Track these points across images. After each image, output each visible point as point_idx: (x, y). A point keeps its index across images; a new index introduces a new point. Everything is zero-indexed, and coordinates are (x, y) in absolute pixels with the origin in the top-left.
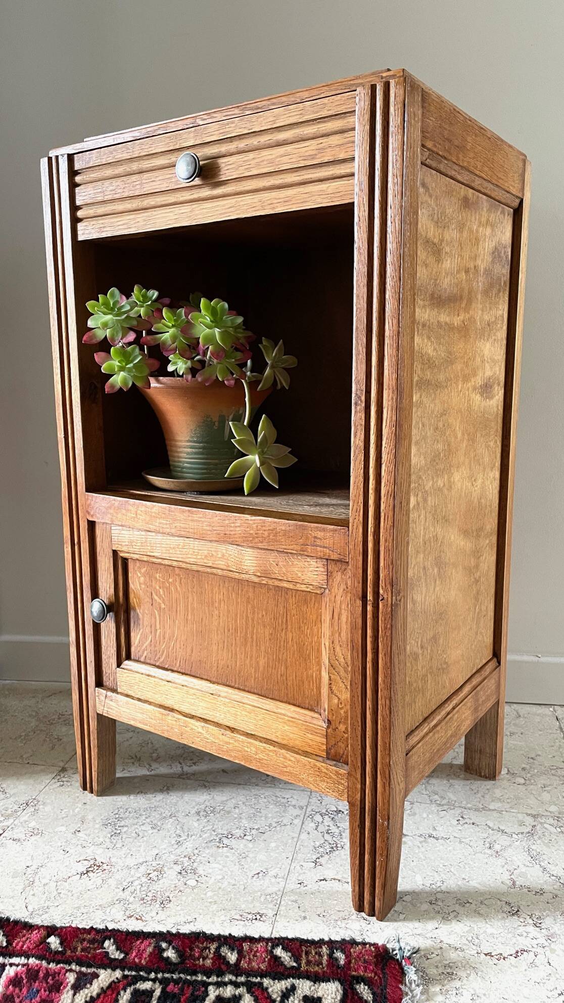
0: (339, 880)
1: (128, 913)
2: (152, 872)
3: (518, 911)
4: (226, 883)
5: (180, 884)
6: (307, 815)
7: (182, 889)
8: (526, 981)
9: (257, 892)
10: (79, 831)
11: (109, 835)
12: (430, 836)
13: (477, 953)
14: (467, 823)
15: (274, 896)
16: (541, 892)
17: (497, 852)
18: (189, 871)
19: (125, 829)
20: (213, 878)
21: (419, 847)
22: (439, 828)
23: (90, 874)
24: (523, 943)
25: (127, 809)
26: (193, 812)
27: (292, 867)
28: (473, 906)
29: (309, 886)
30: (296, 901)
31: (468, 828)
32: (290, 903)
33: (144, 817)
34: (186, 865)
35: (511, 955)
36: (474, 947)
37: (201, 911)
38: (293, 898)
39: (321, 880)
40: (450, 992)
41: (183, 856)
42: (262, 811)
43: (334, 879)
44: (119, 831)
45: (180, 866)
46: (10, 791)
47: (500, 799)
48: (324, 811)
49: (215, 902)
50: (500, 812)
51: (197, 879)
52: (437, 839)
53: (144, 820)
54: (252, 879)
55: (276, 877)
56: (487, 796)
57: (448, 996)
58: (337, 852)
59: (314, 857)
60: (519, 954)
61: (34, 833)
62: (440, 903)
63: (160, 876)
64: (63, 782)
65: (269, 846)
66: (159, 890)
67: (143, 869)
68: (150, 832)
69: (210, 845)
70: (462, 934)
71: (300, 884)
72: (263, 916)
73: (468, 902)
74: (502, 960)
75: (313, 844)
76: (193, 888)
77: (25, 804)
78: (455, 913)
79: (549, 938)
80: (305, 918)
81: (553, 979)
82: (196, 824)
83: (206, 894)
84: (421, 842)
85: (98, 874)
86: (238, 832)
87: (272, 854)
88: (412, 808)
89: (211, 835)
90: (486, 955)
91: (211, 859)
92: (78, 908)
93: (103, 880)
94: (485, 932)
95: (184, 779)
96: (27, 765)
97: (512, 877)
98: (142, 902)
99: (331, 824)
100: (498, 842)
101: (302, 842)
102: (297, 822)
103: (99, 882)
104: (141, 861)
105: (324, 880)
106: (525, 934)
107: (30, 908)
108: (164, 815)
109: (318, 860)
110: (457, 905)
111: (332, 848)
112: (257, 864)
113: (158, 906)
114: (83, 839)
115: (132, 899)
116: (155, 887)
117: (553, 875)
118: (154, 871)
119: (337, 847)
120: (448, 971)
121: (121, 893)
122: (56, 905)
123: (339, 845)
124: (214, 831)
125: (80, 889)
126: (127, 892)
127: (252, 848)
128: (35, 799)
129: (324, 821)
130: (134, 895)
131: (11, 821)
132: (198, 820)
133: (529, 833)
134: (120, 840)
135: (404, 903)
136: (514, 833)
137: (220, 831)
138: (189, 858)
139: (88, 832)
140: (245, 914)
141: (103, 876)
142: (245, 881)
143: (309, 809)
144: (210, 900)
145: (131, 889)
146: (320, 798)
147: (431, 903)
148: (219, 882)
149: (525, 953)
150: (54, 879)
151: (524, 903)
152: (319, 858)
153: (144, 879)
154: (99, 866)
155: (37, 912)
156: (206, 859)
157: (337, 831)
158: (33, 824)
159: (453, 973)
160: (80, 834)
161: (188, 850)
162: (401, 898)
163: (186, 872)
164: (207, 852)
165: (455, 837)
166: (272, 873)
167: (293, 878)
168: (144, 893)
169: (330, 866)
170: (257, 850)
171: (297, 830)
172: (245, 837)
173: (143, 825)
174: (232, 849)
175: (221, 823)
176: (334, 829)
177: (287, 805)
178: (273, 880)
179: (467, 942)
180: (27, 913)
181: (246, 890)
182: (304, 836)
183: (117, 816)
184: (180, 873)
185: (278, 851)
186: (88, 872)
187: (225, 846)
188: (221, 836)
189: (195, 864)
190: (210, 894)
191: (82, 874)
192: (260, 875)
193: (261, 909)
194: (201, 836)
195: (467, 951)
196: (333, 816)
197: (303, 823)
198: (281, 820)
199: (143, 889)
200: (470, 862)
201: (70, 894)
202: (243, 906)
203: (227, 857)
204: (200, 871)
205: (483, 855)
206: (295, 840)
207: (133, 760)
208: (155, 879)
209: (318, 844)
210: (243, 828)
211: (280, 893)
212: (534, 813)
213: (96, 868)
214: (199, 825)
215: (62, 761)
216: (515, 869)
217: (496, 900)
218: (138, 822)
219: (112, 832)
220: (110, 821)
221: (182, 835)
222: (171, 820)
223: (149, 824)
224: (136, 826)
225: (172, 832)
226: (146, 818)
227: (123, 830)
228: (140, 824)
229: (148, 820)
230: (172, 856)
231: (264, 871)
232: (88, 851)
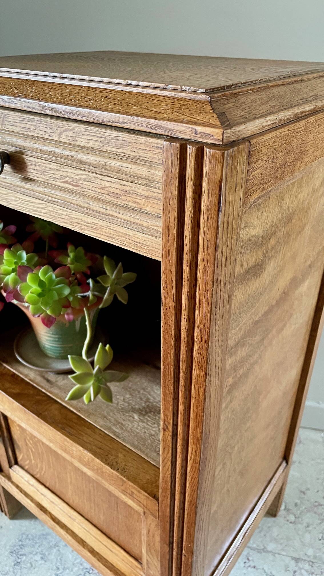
11: (13, 564)
14: (250, 566)
19: (24, 558)
33: (38, 545)
44: (20, 560)
47: (275, 539)
50: (274, 554)
53: (38, 549)
68: (40, 562)
89: (79, 569)
108: (51, 544)
124: (81, 564)
134: (19, 571)
173: (36, 554)
183: (20, 543)
188: (85, 571)
212: (297, 557)
214: (72, 557)
218: (33, 551)
219: (15, 560)
220: (15, 549)
221: (60, 567)
222: (55, 550)
223: (41, 554)
224: (31, 556)
225: (54, 564)
226: (39, 546)
227: (23, 560)
228: (34, 553)
229: (40, 549)
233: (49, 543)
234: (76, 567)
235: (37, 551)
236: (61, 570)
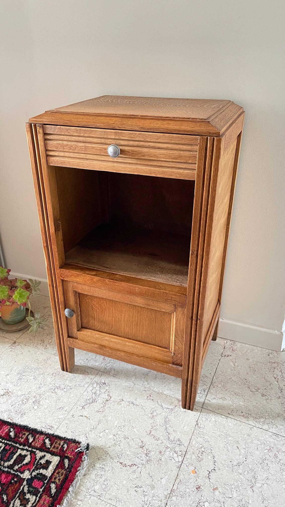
0: (87, 417)
1: (9, 416)
2: (24, 399)
3: (144, 446)
4: (47, 410)
5: (32, 407)
6: (92, 383)
7: (31, 409)
8: (127, 478)
9: (55, 416)
10: (8, 375)
11: (17, 379)
12: (132, 403)
13: (118, 462)
14: (150, 399)
15: (61, 419)
16: (158, 439)
17: (153, 416)
18: (37, 402)
19: (24, 377)
20: (44, 407)
21: (125, 407)
22: (138, 400)
23: (4, 396)
24: (137, 461)
25: (29, 367)
26: (51, 373)
27: (74, 407)
28: (129, 440)
29: (75, 418)
30: (67, 424)
31: (149, 402)
32: (65, 424)
34: (37, 399)
35: (129, 466)
36: (118, 459)
37: (33, 421)
38: (67, 422)
39: (81, 416)
40: (98, 476)
41: (38, 394)
42: (76, 378)
43: (86, 416)
44: (21, 378)
45: (35, 399)
48: (99, 382)
49: (40, 418)
51: (38, 406)
52: (134, 405)
53: (33, 374)
56: (166, 387)
57: (97, 477)
58: (93, 404)
59: (84, 404)
60: (132, 466)
62: (117, 436)
63: (26, 402)
64: (12, 349)
65: (70, 396)
66: (23, 408)
67: (22, 397)
68: (32, 380)
69: (50, 391)
70: (117, 452)
71: (72, 416)
72: (53, 428)
73: (128, 438)
74: (125, 467)
75: (86, 398)
76: (35, 410)
78: (120, 442)
79: (148, 461)
80: (66, 432)
81: (137, 479)
82: (49, 379)
83: (38, 414)
84: (127, 405)
85: (7, 397)
86: (62, 386)
87: (69, 400)
88: (133, 387)
90: (120, 463)
91: (47, 398)
93: (7, 400)
94: (126, 453)
95: (55, 355)
97: (152, 430)
98: (16, 413)
99: (98, 389)
100: (156, 411)
101: (83, 396)
102: (86, 386)
103: (5, 400)
104: (23, 393)
105: (82, 416)
106: (140, 457)
108: (40, 373)
110: (123, 439)
111: (92, 401)
112: (62, 404)
114: (8, 379)
115: (13, 411)
116: (23, 407)
117: (168, 432)
118: (26, 399)
119: (94, 401)
120: (103, 467)
121: (10, 407)
123: (96, 401)
124: (54, 384)
126: (13, 407)
127: (64, 395)
129: (97, 387)
130: (14, 409)
132: (51, 378)
133: (172, 409)
134: (20, 382)
135: (105, 433)
136: (166, 408)
137: (56, 385)
138: (40, 396)
139: (11, 376)
140: (47, 426)
142: (54, 411)
143: (94, 380)
144: (38, 417)
146: (101, 375)
147: (114, 435)
148: (45, 409)
149: (135, 466)
151: (148, 443)
152: (85, 405)
153: (20, 402)
154: (8, 393)
156: (45, 397)
157: (99, 393)
159: (104, 468)
160: (8, 377)
161: (41, 392)
162: (105, 430)
163: (36, 402)
164: (47, 394)
165: (141, 405)
166: (65, 409)
167: (71, 414)
168: (18, 409)
169: (87, 410)
170: (65, 396)
171: (85, 389)
172: (64, 390)
173: (31, 376)
174: (57, 394)
175: (58, 381)
176: (98, 392)
177: (87, 376)
178: (64, 412)
179: (116, 456)
181: (52, 415)
182: (86, 393)
183: (24, 370)
184: (34, 402)
185: (72, 399)
186: (4, 395)
187: (55, 392)
188: (55, 387)
189: (41, 399)
190: (40, 414)
192: (61, 409)
193: (53, 425)
194: (48, 386)
195: (115, 460)
196: (101, 385)
197: (88, 387)
198: (80, 384)
199: (18, 407)
200: (140, 419)
202: (48, 422)
203: (53, 398)
204: (41, 403)
205: (147, 416)
206: (81, 394)
207: (41, 342)
208: (24, 403)
209: (88, 398)
210: (65, 385)
211: (63, 419)
213: (7, 394)
215: (16, 338)
216: (155, 426)
217: (139, 439)
218: (30, 375)
219: (19, 377)
220: (20, 372)
221: (42, 384)
222: (42, 376)
223: (33, 376)
224: (28, 376)
225: (40, 382)
226: (34, 373)
227: (23, 378)
228: (31, 375)
229: (34, 374)
230: (34, 394)
231: (63, 407)
232: (8, 385)
233: (40, 372)
234: (51, 385)
235: (32, 375)
236: (43, 385)
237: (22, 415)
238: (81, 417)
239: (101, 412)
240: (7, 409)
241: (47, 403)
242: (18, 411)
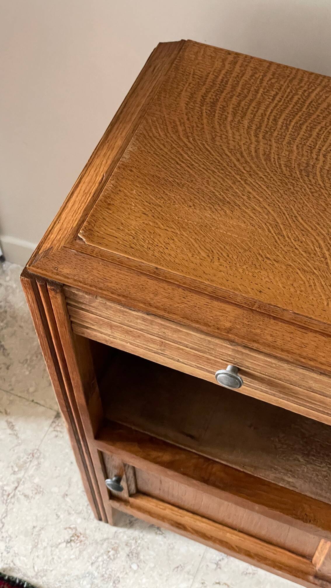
2: (110, 550)
5: (127, 566)
7: (128, 571)
10: (67, 496)
18: (134, 555)
20: (148, 566)
23: (73, 543)
27: (201, 566)
34: (133, 547)
39: (217, 583)
41: (132, 538)
43: (225, 584)
45: (129, 549)
46: (22, 436)
51: (138, 564)
54: (173, 572)
55: (188, 573)
59: (218, 559)
61: (38, 490)
63: (115, 555)
66: (113, 569)
67: (105, 545)
71: (203, 583)
76: (135, 572)
77: (31, 455)
83: (142, 580)
85: (78, 545)
91: (150, 545)
92: (64, 575)
93: (80, 552)
96: (32, 404)
98: (102, 578)
103: (77, 553)
104: (105, 536)
105: (219, 583)
107: (36, 569)
109: (219, 562)
113: (111, 584)
114: (69, 505)
115: (96, 574)
116: (112, 565)
118: (113, 549)
121: (90, 567)
122: (51, 569)
125: (66, 557)
126: (94, 566)
128: (38, 450)
130: (98, 570)
131: (23, 472)
138: (136, 542)
141: (80, 547)
142: (168, 573)
145: (96, 564)
148: (152, 569)
150: (50, 543)
152: (220, 560)
153: (105, 557)
155: (39, 574)
156: (147, 544)
158: (37, 480)
160: (68, 499)
163: (132, 555)
164: (149, 537)
166: (187, 569)
167: (199, 578)
168: (104, 570)
174: (165, 537)
178: (186, 576)
180: (35, 573)
184: (129, 555)
186: (71, 541)
187: (161, 533)
189: (139, 548)
190: (144, 580)
191: (68, 542)
192: (179, 569)
199: (104, 566)
201: (59, 561)
203: (161, 545)
208: (112, 557)
213: (76, 538)
230: (125, 537)
231: (182, 565)
232: (72, 518)
237: (114, 582)
238: (217, 586)
239: (251, 575)
240: (86, 572)
241: (152, 557)
242: (106, 576)
